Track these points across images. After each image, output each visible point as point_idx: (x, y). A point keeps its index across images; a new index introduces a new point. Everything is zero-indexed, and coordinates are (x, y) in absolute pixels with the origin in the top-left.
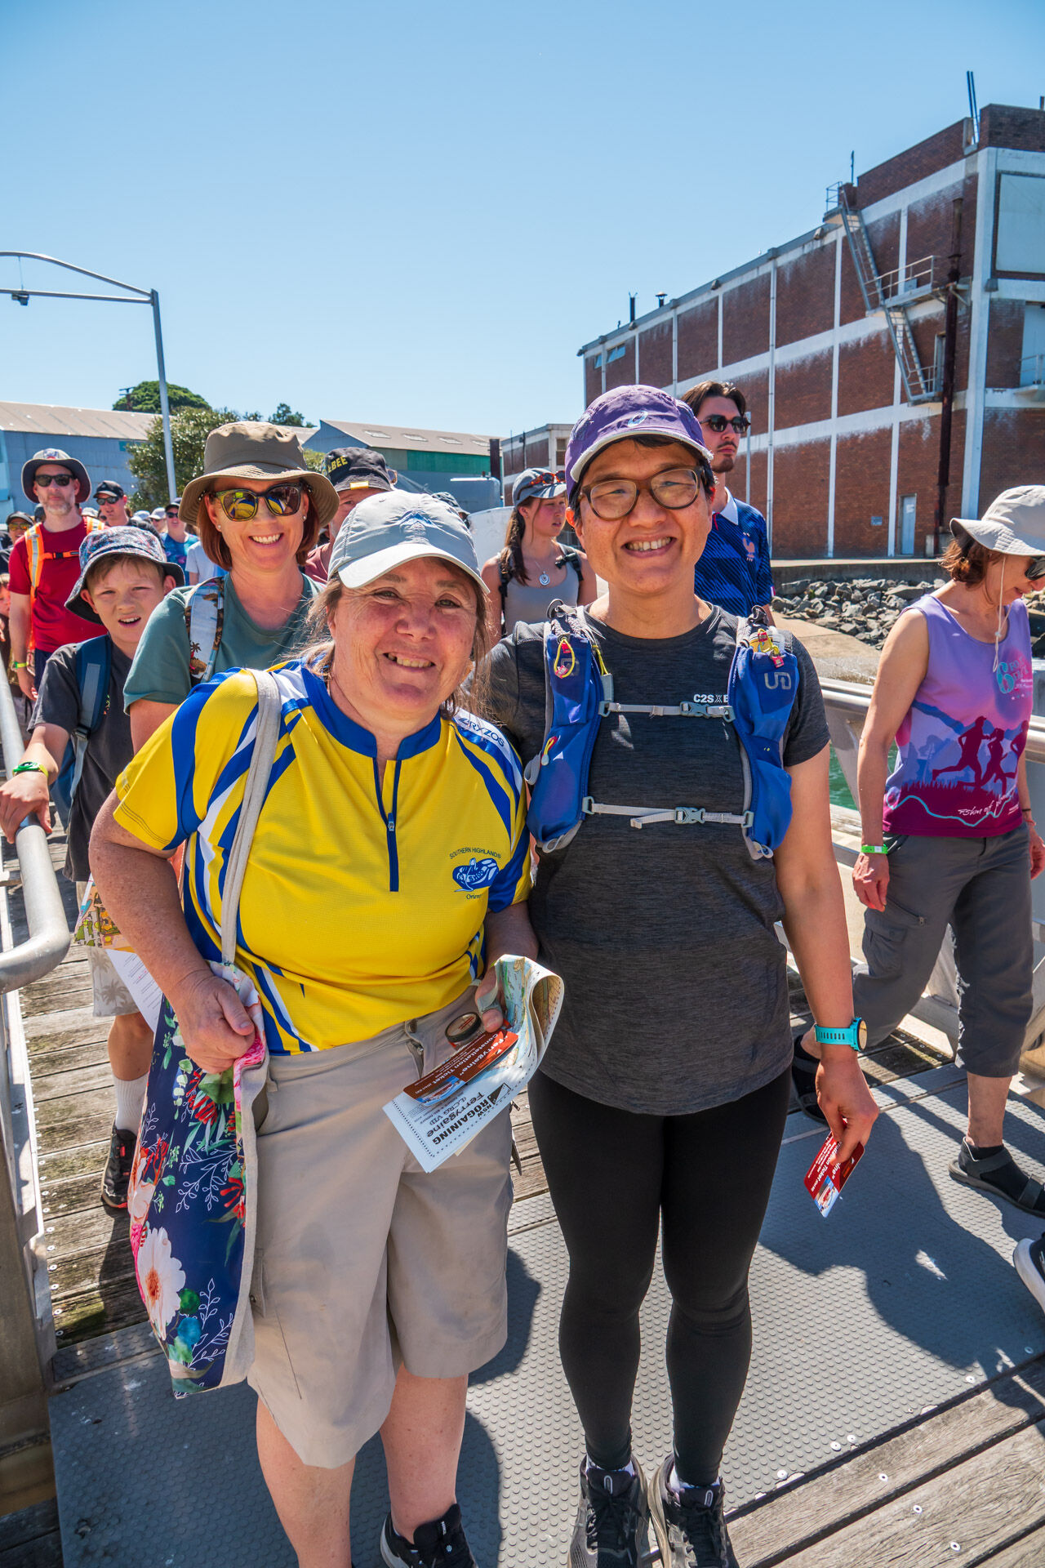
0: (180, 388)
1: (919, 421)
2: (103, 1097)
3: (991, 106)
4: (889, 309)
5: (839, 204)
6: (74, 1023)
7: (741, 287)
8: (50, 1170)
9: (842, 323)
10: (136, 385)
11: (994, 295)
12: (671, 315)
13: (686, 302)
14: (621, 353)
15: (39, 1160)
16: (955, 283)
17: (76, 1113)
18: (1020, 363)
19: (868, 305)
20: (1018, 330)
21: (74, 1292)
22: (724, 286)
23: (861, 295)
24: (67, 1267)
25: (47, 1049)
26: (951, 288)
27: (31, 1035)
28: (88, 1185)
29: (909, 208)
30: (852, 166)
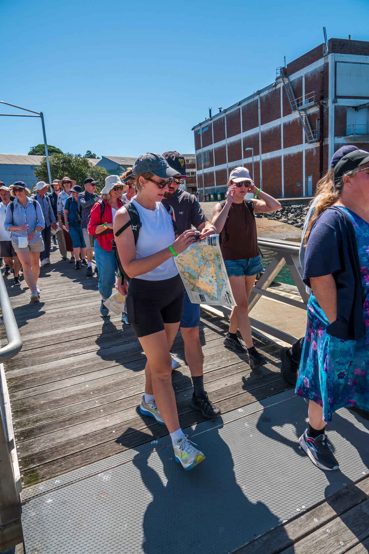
0: (51, 146)
1: (312, 149)
2: (35, 399)
3: (332, 38)
4: (300, 110)
5: (281, 74)
6: (23, 373)
7: (248, 104)
8: (17, 426)
9: (284, 116)
10: (36, 146)
11: (336, 104)
12: (224, 115)
13: (229, 110)
14: (206, 129)
15: (13, 422)
16: (322, 101)
17: (25, 405)
18: (346, 127)
19: (292, 109)
20: (345, 116)
21: (27, 469)
22: (242, 104)
23: (290, 106)
24: (25, 460)
25: (14, 382)
26: (321, 102)
27: (8, 378)
28: (31, 430)
29: (305, 74)
30: (285, 61)
